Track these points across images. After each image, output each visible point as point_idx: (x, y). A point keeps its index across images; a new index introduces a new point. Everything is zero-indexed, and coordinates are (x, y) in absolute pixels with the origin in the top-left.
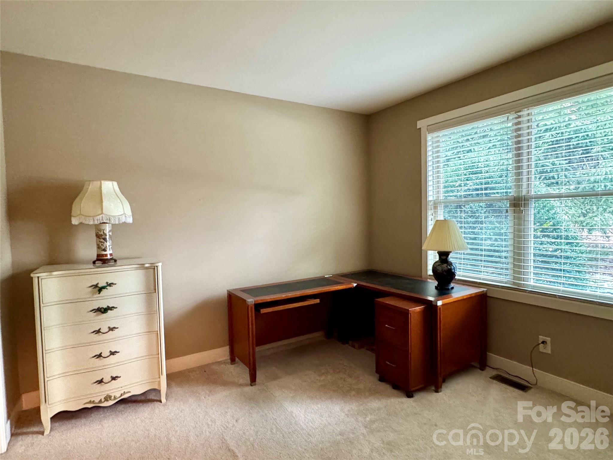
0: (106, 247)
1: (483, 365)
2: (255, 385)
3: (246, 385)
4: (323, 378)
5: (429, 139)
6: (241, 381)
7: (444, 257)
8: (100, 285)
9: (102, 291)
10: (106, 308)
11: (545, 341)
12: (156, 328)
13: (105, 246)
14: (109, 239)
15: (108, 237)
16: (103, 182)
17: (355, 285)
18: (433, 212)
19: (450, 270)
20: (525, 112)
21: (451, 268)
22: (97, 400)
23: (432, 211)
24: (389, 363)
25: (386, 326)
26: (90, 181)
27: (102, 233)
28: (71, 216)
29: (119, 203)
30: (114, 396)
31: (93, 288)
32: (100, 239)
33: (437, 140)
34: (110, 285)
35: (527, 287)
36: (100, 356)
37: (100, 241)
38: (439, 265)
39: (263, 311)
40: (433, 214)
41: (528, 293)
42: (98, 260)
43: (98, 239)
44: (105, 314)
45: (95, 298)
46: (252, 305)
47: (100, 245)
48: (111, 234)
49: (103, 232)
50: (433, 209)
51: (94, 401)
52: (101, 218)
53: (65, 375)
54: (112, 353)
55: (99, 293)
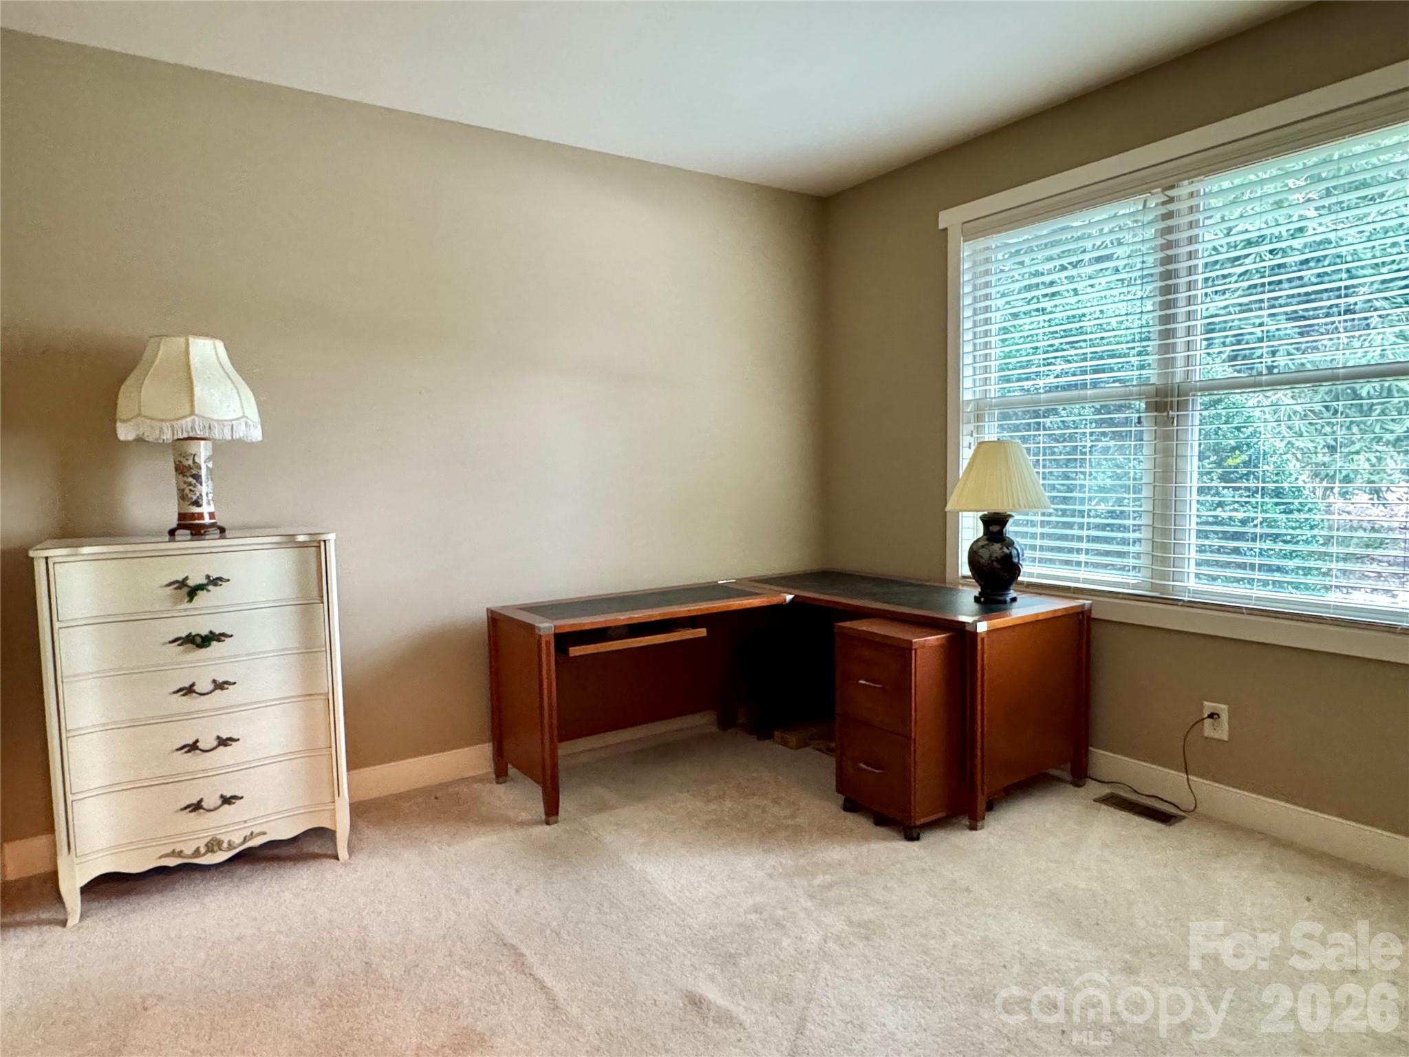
0: (201, 495)
1: (1080, 775)
2: (556, 822)
3: (536, 823)
4: (713, 806)
5: (966, 254)
6: (524, 816)
7: (995, 528)
8: (191, 583)
9: (196, 595)
10: (206, 636)
11: (1216, 712)
12: (325, 686)
13: (198, 494)
14: (207, 478)
15: (203, 472)
16: (191, 339)
17: (789, 597)
18: (972, 429)
19: (1010, 556)
20: (1183, 190)
21: (1011, 553)
22: (189, 851)
23: (971, 427)
24: (864, 766)
25: (862, 682)
26: (160, 336)
27: (190, 462)
28: (113, 421)
29: (232, 389)
30: (229, 841)
31: (176, 589)
32: (187, 477)
33: (985, 257)
34: (216, 582)
35: (1180, 594)
36: (193, 747)
37: (185, 483)
38: (983, 547)
39: (575, 651)
40: (972, 432)
41: (1182, 606)
42: (180, 527)
43: (181, 476)
44: (203, 651)
45: (180, 611)
46: (549, 635)
47: (187, 491)
48: (210, 465)
49: (194, 460)
50: (972, 421)
51: (181, 852)
52: (190, 425)
53: (111, 789)
54: (223, 742)
55: (191, 601)
